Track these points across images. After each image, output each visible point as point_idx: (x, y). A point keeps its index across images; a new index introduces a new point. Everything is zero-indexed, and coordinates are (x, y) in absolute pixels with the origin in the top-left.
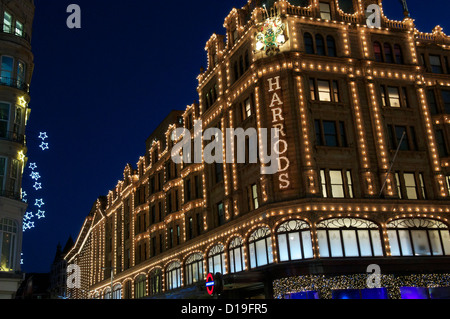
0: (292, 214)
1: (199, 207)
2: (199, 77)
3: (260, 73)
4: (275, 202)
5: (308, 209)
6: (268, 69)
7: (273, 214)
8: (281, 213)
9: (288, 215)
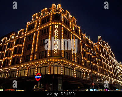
0: (57, 61)
1: (18, 56)
2: (28, 23)
3: (52, 23)
4: (52, 57)
5: (61, 60)
6: (55, 23)
7: (51, 60)
8: (53, 60)
9: (55, 61)
